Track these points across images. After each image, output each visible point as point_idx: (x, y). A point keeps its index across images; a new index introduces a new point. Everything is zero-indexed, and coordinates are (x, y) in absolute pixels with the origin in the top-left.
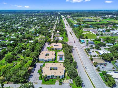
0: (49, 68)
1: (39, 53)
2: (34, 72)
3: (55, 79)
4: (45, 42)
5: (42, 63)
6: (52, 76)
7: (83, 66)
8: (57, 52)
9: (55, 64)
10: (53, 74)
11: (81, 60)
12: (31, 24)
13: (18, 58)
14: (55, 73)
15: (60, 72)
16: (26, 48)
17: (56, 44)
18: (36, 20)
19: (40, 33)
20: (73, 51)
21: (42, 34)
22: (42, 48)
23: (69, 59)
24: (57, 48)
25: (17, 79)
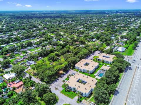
0: (77, 78)
1: (79, 59)
2: (62, 77)
3: (76, 93)
4: (97, 50)
5: (76, 71)
6: (74, 89)
7: (128, 96)
8: (103, 65)
9: (87, 78)
10: (76, 87)
11: (132, 87)
12: (96, 27)
13: (58, 59)
14: (79, 87)
15: (86, 89)
16: (72, 51)
17: (108, 55)
18: (105, 22)
19: (98, 38)
20: (128, 70)
21: (100, 39)
22: (87, 56)
23: (110, 79)
24: (105, 60)
25: (43, 77)
